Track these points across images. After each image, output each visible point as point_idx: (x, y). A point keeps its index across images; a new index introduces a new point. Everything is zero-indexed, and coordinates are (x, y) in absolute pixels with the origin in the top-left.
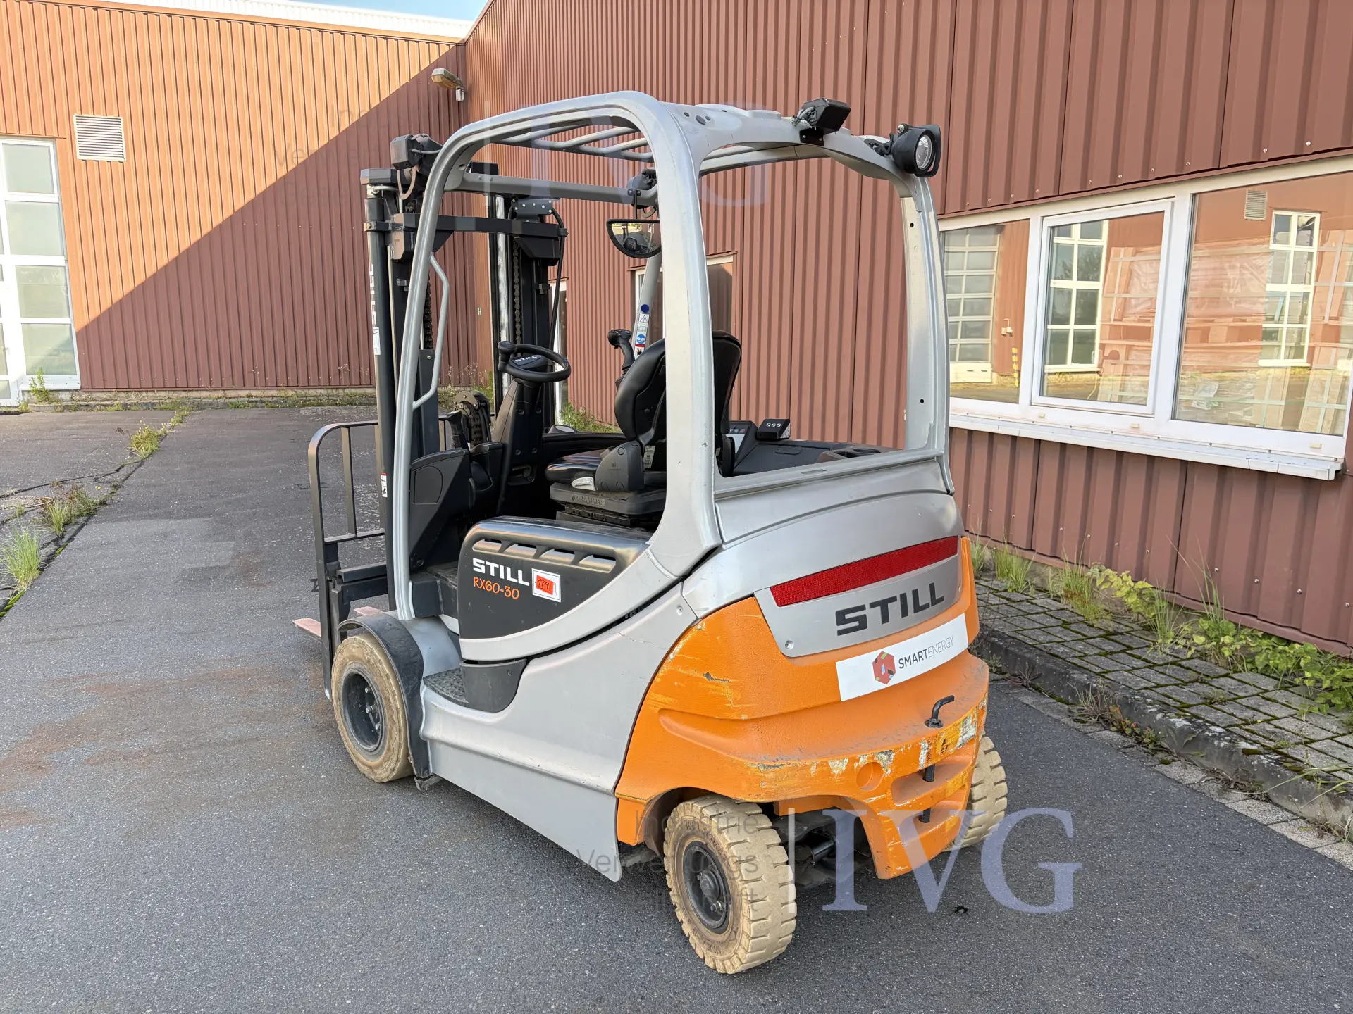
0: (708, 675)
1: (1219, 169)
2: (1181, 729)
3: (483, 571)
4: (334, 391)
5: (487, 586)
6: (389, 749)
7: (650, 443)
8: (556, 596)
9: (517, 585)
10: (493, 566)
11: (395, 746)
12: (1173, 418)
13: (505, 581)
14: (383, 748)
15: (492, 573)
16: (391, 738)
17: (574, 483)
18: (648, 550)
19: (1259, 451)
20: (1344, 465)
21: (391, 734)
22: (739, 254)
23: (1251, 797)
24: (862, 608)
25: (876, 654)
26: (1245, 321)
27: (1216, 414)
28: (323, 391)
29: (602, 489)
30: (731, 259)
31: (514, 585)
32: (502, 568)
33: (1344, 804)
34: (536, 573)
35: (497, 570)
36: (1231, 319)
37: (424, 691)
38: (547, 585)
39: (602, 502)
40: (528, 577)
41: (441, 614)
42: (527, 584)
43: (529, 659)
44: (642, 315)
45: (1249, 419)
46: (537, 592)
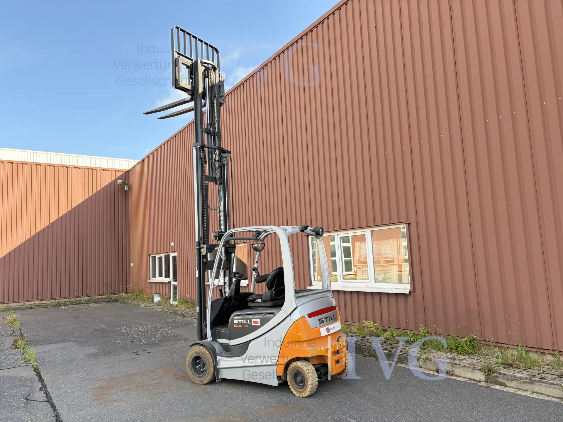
0: (297, 332)
1: (375, 226)
2: (387, 353)
3: (237, 322)
4: (71, 299)
5: (239, 326)
6: (208, 373)
7: (274, 290)
8: (259, 324)
9: (248, 324)
10: (240, 321)
11: (210, 372)
12: (375, 283)
13: (244, 324)
14: (206, 374)
15: (240, 323)
16: (209, 370)
17: (256, 301)
18: (282, 310)
19: (394, 289)
20: (411, 290)
21: (209, 368)
22: (249, 243)
23: (402, 364)
24: (322, 319)
25: (326, 327)
26: (386, 259)
27: (385, 281)
28: (66, 300)
29: (263, 301)
30: (246, 244)
31: (246, 324)
32: (243, 321)
33: (419, 360)
34: (253, 320)
35: (241, 322)
36: (384, 259)
37: (218, 357)
38: (256, 322)
39: (263, 304)
40: (250, 321)
41: (217, 339)
42: (250, 323)
43: (251, 341)
44: (256, 264)
45: (392, 282)
46: (253, 324)
